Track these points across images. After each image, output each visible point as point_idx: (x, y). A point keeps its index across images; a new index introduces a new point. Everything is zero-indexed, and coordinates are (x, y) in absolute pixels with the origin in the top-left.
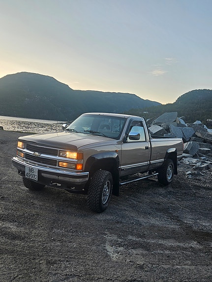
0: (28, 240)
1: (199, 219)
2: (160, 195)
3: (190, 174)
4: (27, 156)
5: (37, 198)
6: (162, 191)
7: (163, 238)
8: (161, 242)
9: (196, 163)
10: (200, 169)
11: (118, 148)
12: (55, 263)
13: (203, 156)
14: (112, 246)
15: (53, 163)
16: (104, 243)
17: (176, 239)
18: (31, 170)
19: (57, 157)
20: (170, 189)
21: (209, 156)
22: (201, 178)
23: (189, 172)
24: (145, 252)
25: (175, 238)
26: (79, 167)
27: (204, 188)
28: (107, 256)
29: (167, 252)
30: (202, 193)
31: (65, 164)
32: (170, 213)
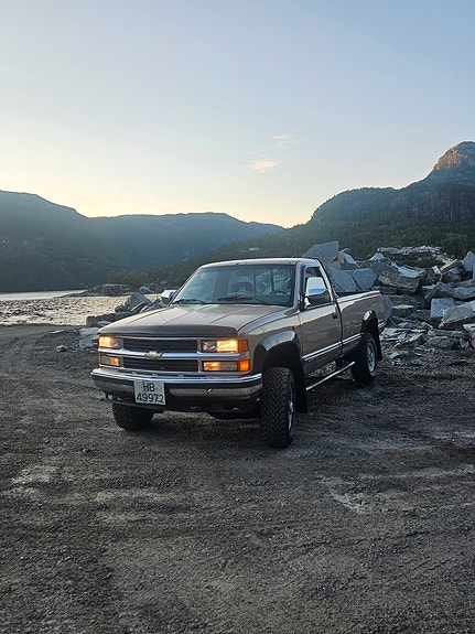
0: (199, 509)
1: (457, 429)
2: (367, 401)
3: (398, 357)
4: (128, 363)
5: (152, 443)
6: (364, 394)
7: (418, 469)
8: (417, 474)
9: (396, 336)
10: (409, 345)
11: (295, 321)
12: (270, 534)
13: (402, 322)
14: (343, 494)
15: (191, 366)
16: (327, 491)
17: (439, 465)
18: (148, 386)
19: (199, 354)
20: (379, 389)
21: (413, 319)
22: (418, 361)
23: (395, 354)
24: (403, 494)
25: (435, 465)
26: (244, 366)
27: (435, 378)
28: (346, 509)
29: (437, 487)
30: (435, 386)
31: (215, 364)
32: (403, 429)
